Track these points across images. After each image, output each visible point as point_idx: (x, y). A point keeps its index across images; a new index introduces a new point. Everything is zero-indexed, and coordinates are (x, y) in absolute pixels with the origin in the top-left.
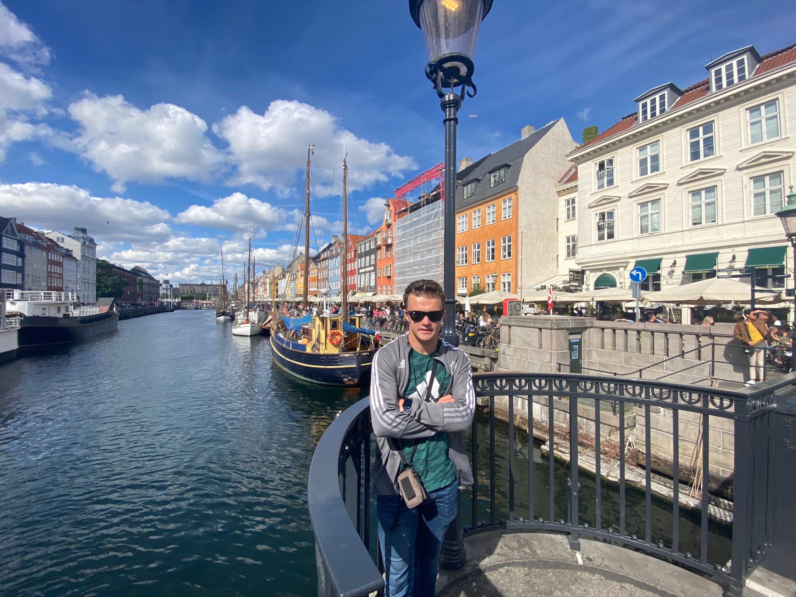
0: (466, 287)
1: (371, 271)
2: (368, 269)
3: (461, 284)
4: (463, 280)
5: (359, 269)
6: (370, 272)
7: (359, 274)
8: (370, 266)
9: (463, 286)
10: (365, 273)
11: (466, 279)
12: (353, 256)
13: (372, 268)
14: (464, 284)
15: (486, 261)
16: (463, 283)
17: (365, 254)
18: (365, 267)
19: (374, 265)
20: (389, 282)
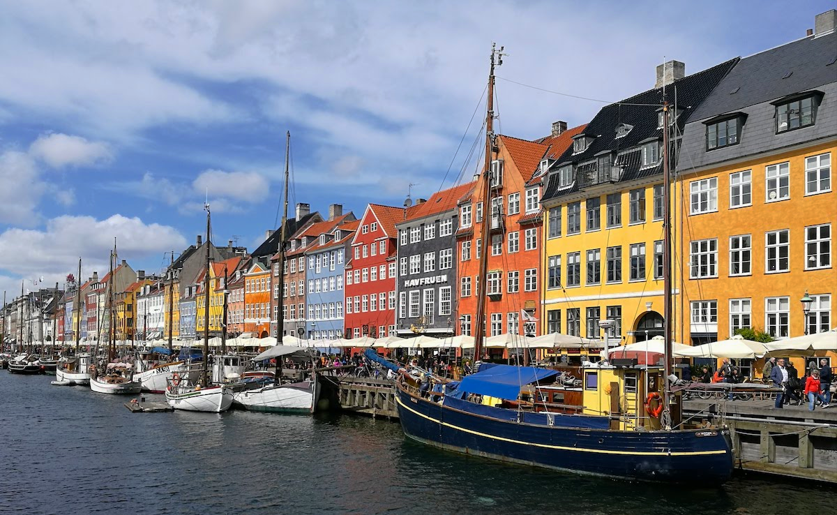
0: (713, 319)
1: (441, 284)
2: (427, 281)
3: (700, 315)
4: (704, 306)
5: (402, 280)
6: (435, 285)
7: (402, 288)
8: (438, 273)
9: (704, 319)
10: (421, 287)
11: (714, 305)
12: (382, 252)
13: (444, 278)
14: (709, 316)
15: (767, 272)
16: (704, 312)
17: (422, 248)
18: (422, 274)
19: (450, 272)
20: (496, 308)
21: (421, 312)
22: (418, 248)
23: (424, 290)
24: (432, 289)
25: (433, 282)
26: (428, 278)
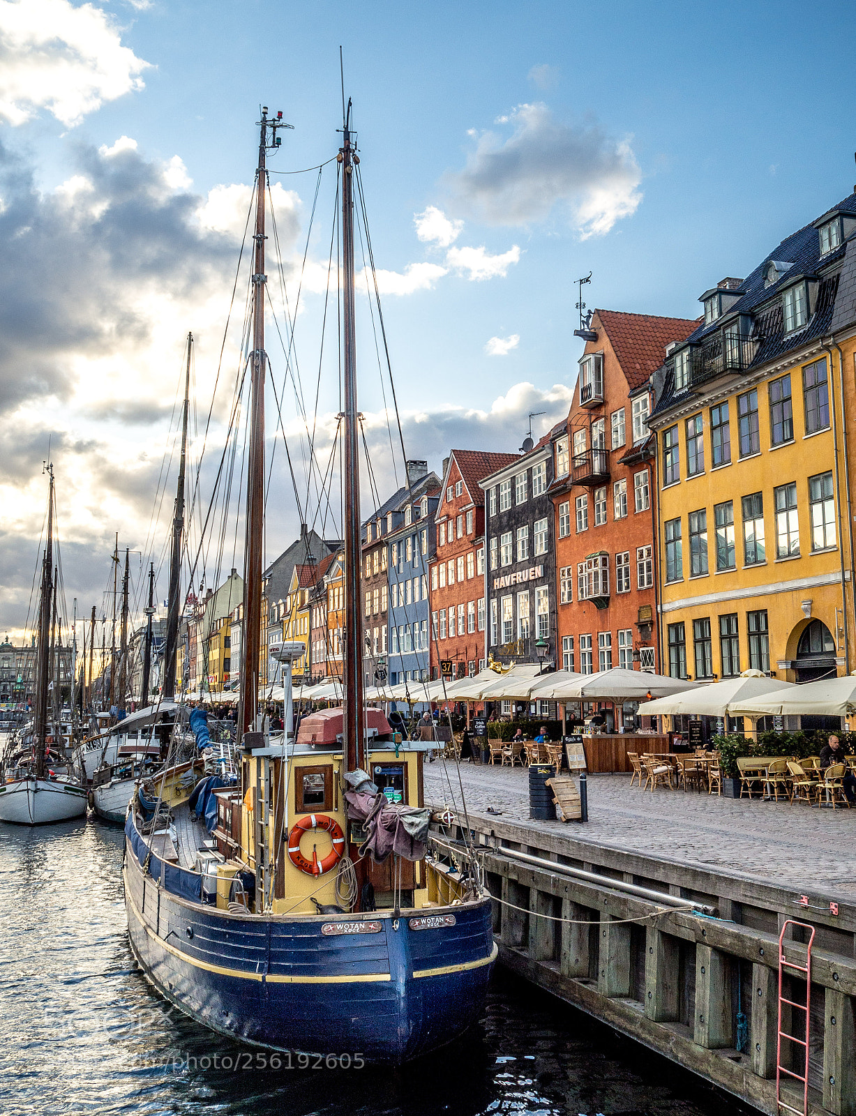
1: (537, 581)
2: (519, 577)
5: (491, 576)
6: (529, 585)
7: (492, 592)
8: (533, 561)
10: (513, 590)
12: (469, 532)
13: (539, 571)
17: (514, 519)
18: (515, 566)
19: (546, 559)
20: (603, 623)
21: (515, 634)
22: (508, 521)
23: (519, 594)
24: (527, 592)
25: (525, 579)
26: (520, 573)
